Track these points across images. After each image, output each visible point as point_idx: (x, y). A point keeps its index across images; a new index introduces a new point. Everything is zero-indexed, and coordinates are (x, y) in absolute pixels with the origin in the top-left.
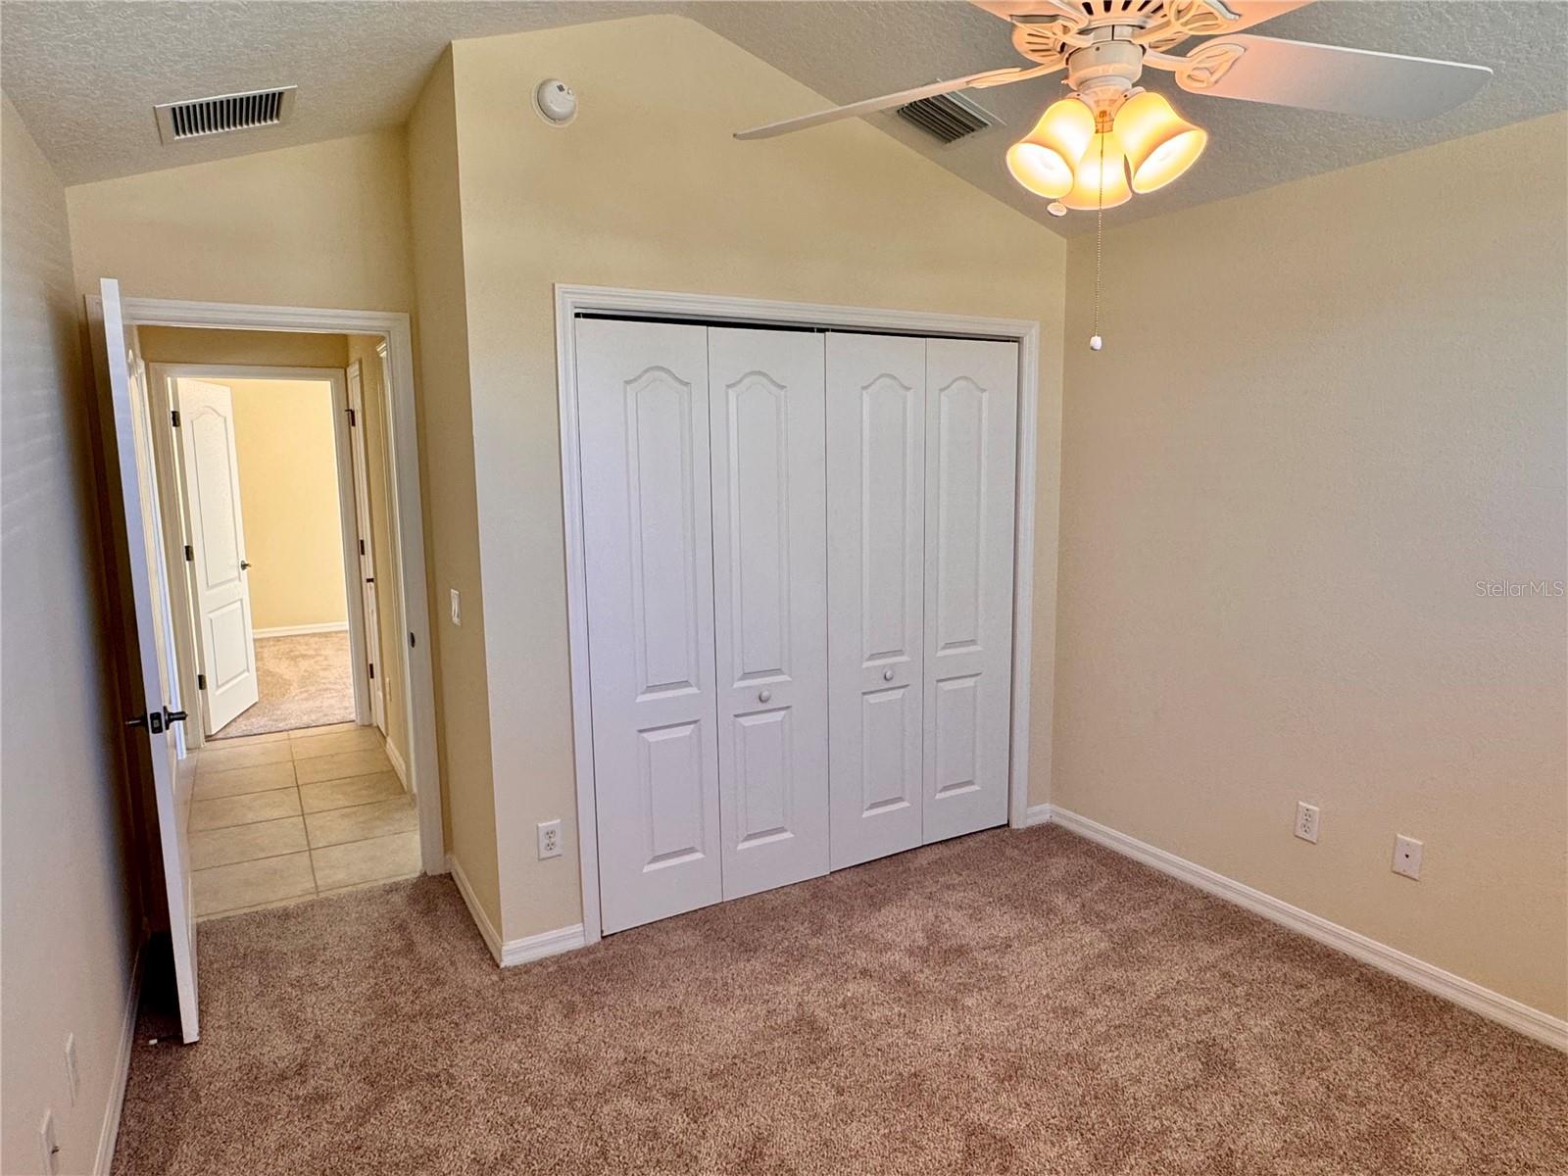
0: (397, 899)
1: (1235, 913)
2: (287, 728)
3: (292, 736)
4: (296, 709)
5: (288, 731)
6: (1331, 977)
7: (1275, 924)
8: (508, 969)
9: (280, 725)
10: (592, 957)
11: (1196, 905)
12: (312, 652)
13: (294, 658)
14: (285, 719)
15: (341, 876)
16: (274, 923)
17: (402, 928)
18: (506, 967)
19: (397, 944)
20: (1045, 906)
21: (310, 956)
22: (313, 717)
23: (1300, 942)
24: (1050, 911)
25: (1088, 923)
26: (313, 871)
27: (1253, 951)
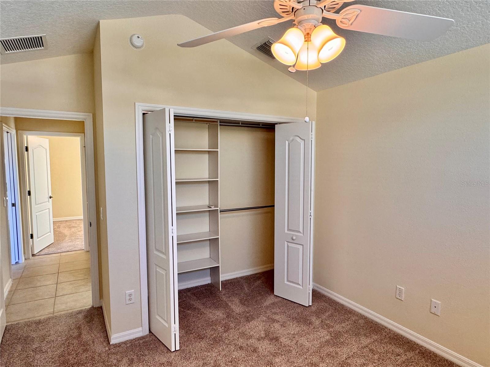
0: (80, 316)
1: (376, 325)
2: (61, 252)
3: (62, 255)
4: (66, 245)
5: (61, 253)
6: (409, 351)
7: (390, 330)
8: (113, 345)
9: (59, 251)
10: (144, 340)
11: (361, 321)
12: (76, 226)
13: (70, 228)
14: (61, 249)
15: (63, 307)
16: (34, 325)
17: (79, 328)
18: (112, 344)
19: (76, 334)
20: (308, 321)
21: (43, 338)
22: (71, 248)
23: (398, 337)
24: (310, 323)
25: (323, 328)
26: (54, 305)
27: (381, 340)
